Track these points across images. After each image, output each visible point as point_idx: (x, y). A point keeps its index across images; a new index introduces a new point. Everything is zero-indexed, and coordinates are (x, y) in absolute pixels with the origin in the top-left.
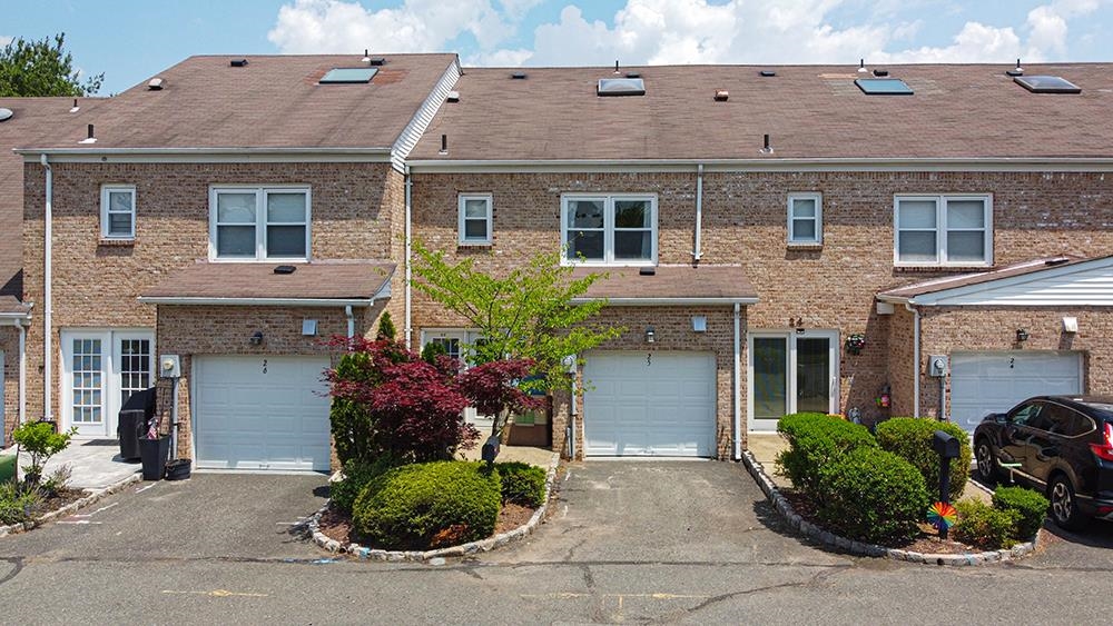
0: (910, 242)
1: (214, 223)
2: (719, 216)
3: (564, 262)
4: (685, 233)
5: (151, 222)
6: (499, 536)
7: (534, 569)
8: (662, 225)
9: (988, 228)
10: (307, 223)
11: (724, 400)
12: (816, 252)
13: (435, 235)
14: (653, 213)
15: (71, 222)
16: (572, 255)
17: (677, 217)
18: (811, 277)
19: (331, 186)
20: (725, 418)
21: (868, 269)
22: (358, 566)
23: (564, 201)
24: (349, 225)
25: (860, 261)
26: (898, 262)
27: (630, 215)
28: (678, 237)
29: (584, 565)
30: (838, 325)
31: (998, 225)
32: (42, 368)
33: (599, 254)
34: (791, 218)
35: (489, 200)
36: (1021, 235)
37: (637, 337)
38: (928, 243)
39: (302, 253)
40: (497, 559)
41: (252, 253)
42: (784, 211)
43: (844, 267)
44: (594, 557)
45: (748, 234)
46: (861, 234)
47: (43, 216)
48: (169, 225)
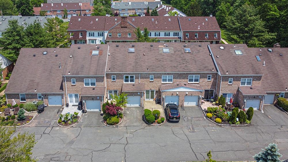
0: (164, 80)
1: (85, 82)
2: (142, 78)
3: (124, 83)
4: (138, 80)
5: (77, 83)
6: (119, 123)
7: (122, 127)
8: (135, 79)
9: (172, 79)
10: (95, 82)
11: (141, 101)
12: (153, 82)
13: (109, 80)
14: (134, 77)
15: (68, 83)
16: (125, 82)
17: (137, 78)
18: (152, 84)
19: (98, 79)
20: (141, 102)
21: (159, 83)
22: (108, 127)
23: (124, 76)
24: (100, 83)
25: (158, 83)
26: (162, 83)
27: (132, 77)
28: (137, 80)
29: (126, 126)
30: (155, 89)
31: (174, 78)
32: (66, 98)
33: (128, 82)
34: (150, 78)
35: (115, 76)
36: (176, 80)
37: (132, 95)
38: (166, 80)
39: (95, 85)
40: (120, 126)
41: (89, 85)
42: (149, 77)
43: (156, 83)
44: (127, 125)
45: (145, 80)
46: (158, 79)
47: (65, 82)
48: (80, 83)
